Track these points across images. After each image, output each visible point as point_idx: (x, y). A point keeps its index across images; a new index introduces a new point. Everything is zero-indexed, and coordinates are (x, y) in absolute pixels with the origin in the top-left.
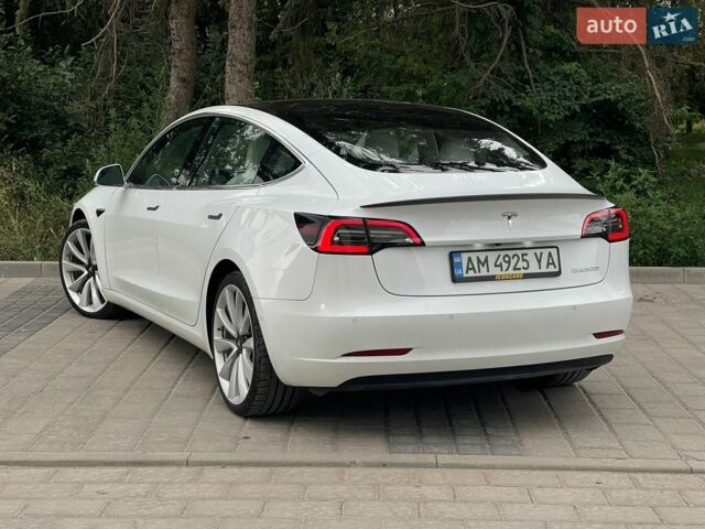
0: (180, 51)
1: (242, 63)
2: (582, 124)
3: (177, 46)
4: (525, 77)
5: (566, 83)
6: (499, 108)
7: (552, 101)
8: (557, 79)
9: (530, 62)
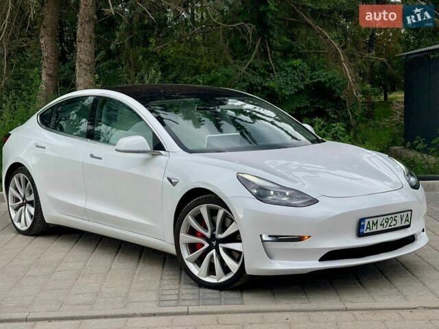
0: (47, 57)
1: (86, 64)
2: (306, 96)
3: (45, 54)
4: (270, 68)
5: (295, 72)
6: (255, 88)
7: (287, 83)
8: (289, 69)
9: (272, 59)
